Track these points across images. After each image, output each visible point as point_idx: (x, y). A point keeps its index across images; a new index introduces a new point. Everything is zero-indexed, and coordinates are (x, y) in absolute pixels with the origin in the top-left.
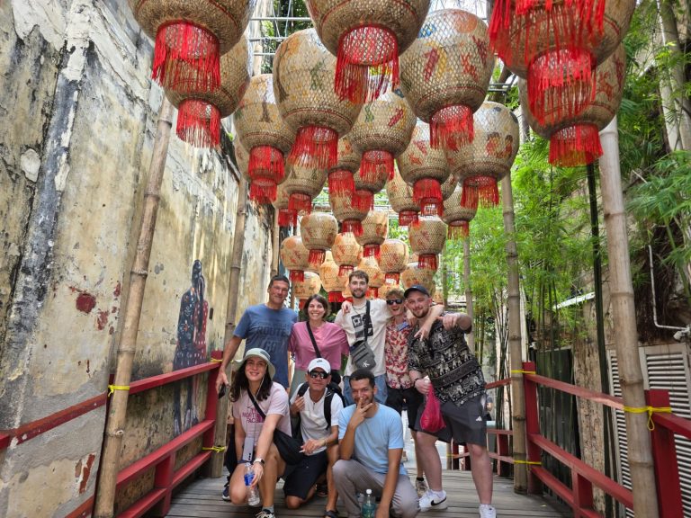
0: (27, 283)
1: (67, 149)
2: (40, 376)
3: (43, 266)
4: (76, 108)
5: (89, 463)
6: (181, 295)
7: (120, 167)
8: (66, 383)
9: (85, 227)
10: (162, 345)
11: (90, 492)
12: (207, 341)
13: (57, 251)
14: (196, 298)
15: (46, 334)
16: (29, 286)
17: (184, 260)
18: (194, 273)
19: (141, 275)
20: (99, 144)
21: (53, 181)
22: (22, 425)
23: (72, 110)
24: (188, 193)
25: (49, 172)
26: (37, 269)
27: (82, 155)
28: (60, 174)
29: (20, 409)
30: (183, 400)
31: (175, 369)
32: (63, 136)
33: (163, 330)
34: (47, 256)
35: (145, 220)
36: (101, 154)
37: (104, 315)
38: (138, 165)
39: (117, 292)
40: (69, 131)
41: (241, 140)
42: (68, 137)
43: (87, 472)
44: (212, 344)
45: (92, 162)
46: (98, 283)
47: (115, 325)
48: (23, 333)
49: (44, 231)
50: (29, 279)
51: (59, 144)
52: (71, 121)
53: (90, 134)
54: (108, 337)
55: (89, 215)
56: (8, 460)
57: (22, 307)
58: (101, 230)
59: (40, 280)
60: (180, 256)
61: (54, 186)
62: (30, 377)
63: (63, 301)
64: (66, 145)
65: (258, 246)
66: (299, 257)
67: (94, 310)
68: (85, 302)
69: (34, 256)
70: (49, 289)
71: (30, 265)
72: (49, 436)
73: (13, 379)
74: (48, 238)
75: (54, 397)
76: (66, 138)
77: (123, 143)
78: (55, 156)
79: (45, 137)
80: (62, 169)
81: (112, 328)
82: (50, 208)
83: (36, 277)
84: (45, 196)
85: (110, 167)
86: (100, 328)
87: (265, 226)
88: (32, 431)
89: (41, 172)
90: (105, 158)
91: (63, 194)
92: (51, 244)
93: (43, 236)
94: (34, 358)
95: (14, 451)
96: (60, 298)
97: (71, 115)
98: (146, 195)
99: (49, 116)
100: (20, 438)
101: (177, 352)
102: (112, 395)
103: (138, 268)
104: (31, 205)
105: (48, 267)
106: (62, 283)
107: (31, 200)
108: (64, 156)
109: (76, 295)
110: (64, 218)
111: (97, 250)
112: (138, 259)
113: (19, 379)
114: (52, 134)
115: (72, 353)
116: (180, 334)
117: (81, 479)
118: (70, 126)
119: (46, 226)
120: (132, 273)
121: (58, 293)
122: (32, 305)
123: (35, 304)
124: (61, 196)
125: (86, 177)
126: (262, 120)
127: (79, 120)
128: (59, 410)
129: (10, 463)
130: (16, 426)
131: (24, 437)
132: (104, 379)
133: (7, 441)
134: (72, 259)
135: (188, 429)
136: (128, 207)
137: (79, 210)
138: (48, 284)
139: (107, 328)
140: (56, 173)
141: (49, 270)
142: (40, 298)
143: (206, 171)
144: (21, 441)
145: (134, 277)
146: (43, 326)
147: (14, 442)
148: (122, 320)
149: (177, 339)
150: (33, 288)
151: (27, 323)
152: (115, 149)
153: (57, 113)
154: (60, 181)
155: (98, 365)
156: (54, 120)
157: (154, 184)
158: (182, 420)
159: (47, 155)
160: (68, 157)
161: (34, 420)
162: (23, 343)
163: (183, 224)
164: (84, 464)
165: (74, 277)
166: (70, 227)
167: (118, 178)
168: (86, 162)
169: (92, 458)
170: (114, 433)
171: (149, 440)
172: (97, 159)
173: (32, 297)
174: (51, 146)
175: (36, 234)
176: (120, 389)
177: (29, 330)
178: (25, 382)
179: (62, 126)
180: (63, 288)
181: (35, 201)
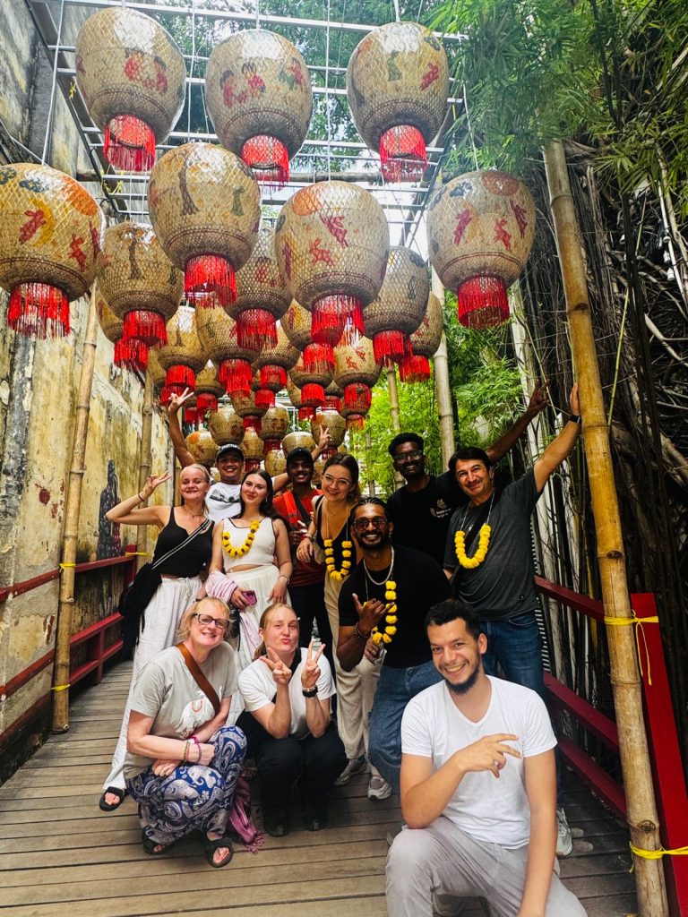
0: (7, 481)
1: (30, 379)
2: (22, 550)
3: (20, 469)
4: (35, 347)
5: (51, 622)
6: (100, 493)
7: (61, 387)
8: (36, 556)
9: (42, 437)
10: (88, 536)
11: (52, 646)
12: (121, 536)
13: (29, 458)
14: (111, 496)
15: (24, 519)
16: (10, 484)
17: (101, 460)
18: (109, 473)
19: (79, 474)
20: (49, 371)
21: (21, 404)
22: (15, 585)
23: (31, 348)
24: (103, 400)
25: (17, 397)
26: (15, 471)
27: (39, 382)
28: (26, 398)
29: (13, 572)
30: (105, 588)
31: (97, 560)
32: (26, 369)
33: (89, 524)
34: (22, 462)
35: (79, 428)
36: (49, 379)
37: (55, 506)
38: (71, 383)
39: (62, 489)
40: (31, 364)
41: (159, 360)
42: (31, 371)
43: (50, 628)
44: (126, 539)
45: (45, 386)
46: (51, 481)
47: (62, 515)
48: (9, 518)
49: (18, 443)
50: (9, 478)
51: (24, 375)
52: (31, 357)
53: (43, 365)
54: (58, 524)
55: (44, 427)
56: (8, 609)
57: (6, 499)
58: (51, 439)
59: (19, 479)
60: (98, 457)
61: (22, 408)
62: (17, 550)
63: (32, 495)
64: (30, 376)
65: (161, 443)
66: (202, 451)
67: (50, 502)
68: (44, 496)
69: (12, 461)
70: (25, 485)
71: (9, 468)
72: (29, 595)
73: (5, 551)
74: (22, 447)
75: (30, 567)
76: (29, 371)
77: (62, 367)
78: (21, 385)
79: (12, 370)
80: (27, 395)
81: (60, 518)
82: (21, 424)
83: (15, 476)
84: (16, 416)
85: (55, 387)
86: (54, 517)
87: (167, 422)
88: (21, 589)
89: (11, 397)
90: (52, 382)
91: (30, 413)
92: (24, 452)
93: (18, 446)
94: (19, 536)
95: (11, 602)
96: (30, 493)
97: (31, 352)
98: (78, 408)
99: (13, 354)
100: (14, 593)
101: (99, 544)
102: (63, 570)
103: (76, 468)
104: (6, 423)
105: (23, 469)
106: (32, 481)
107: (5, 419)
108: (29, 384)
109: (39, 490)
110: (31, 432)
111: (49, 454)
112: (75, 461)
113: (10, 552)
114: (17, 367)
115: (39, 535)
116: (100, 528)
117: (47, 633)
118: (31, 361)
119: (19, 439)
120: (71, 473)
121: (29, 488)
122: (14, 497)
123: (16, 497)
124: (29, 415)
125: (41, 399)
126: (176, 345)
127: (37, 355)
128: (32, 577)
129: (9, 611)
130: (11, 585)
131: (16, 593)
132: (56, 559)
133: (6, 595)
134: (36, 462)
135: (109, 615)
136: (67, 419)
137: (39, 424)
138: (23, 481)
139: (57, 517)
140: (23, 397)
141: (23, 472)
142: (20, 493)
143: (115, 377)
144: (14, 596)
145: (73, 476)
146: (22, 513)
147: (11, 596)
148: (66, 511)
149: (98, 532)
150: (14, 485)
151: (11, 511)
152: (58, 374)
153: (20, 351)
154: (26, 403)
155: (53, 545)
156: (18, 356)
157: (85, 398)
158: (105, 605)
159: (14, 384)
160: (32, 385)
161: (21, 581)
162: (10, 525)
163: (100, 428)
164: (48, 623)
165: (37, 477)
166: (34, 439)
167: (60, 396)
168: (41, 386)
169: (52, 618)
170: (67, 601)
171: (82, 619)
172: (47, 383)
173: (12, 492)
174: (16, 377)
175: (11, 444)
176: (68, 566)
177: (14, 516)
178: (14, 554)
179: (24, 361)
180: (32, 485)
181: (8, 420)
